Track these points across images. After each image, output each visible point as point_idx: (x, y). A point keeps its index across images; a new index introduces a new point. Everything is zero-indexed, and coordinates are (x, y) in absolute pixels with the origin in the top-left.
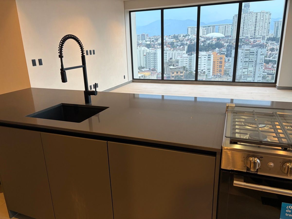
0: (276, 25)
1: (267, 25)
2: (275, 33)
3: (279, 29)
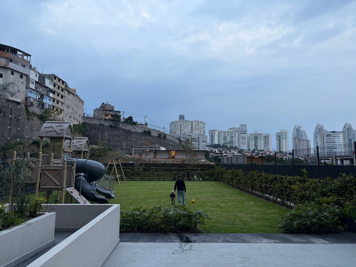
0: (211, 134)
3: (214, 137)
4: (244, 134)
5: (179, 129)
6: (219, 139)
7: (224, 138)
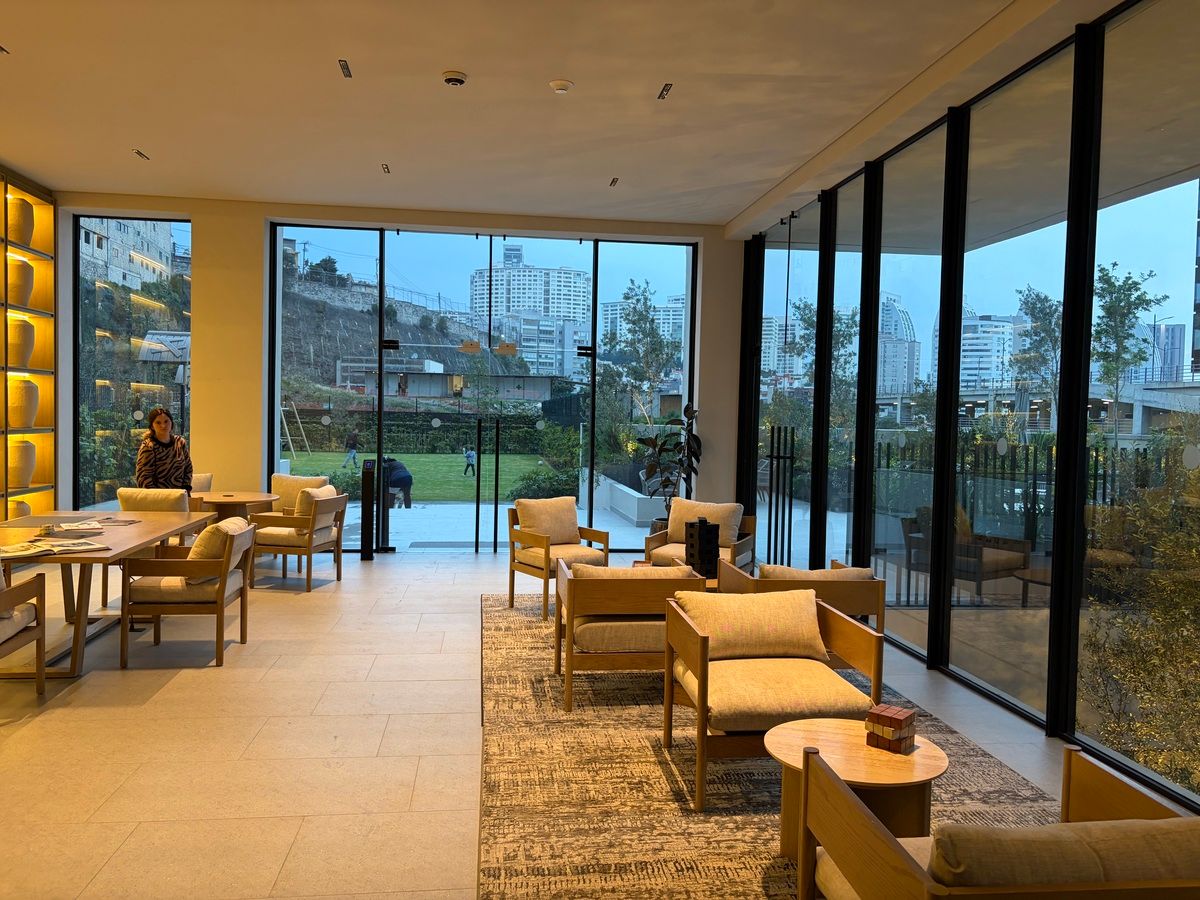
5: (505, 295)
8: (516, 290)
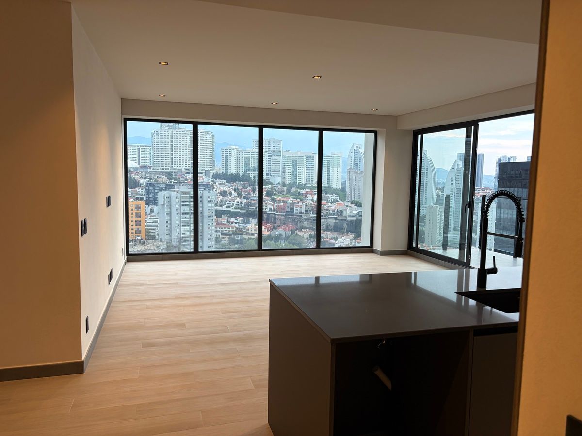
0: (224, 155)
1: (210, 154)
2: (224, 166)
3: (229, 160)
4: (277, 155)
5: (170, 143)
6: (238, 163)
7: (245, 162)
8: (176, 141)
